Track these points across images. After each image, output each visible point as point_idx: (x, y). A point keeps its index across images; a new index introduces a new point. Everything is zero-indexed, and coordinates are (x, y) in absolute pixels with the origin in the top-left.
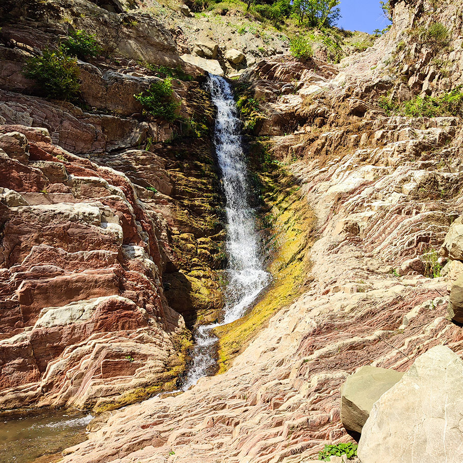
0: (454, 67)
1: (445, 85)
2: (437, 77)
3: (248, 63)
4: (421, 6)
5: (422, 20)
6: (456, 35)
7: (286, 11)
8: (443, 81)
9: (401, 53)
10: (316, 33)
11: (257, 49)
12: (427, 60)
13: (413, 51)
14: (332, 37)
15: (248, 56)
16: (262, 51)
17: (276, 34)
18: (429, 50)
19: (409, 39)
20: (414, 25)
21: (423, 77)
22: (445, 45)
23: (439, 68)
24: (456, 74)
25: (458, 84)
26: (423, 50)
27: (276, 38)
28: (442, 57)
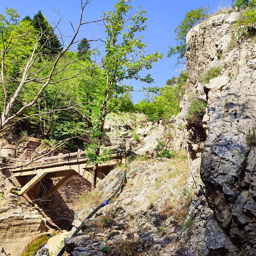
0: (174, 145)
1: (172, 150)
2: (170, 147)
3: (111, 130)
4: (166, 127)
5: (166, 130)
6: (175, 137)
7: (116, 104)
8: (172, 148)
9: (162, 140)
10: (128, 115)
11: (113, 125)
12: (168, 143)
13: (164, 140)
14: (133, 116)
15: (111, 128)
16: (115, 126)
17: (118, 118)
18: (168, 140)
19: (163, 136)
20: (164, 132)
21: (167, 147)
22: (172, 139)
23: (171, 145)
24: (175, 148)
25: (175, 150)
26: (167, 140)
27: (118, 120)
28: (171, 142)
